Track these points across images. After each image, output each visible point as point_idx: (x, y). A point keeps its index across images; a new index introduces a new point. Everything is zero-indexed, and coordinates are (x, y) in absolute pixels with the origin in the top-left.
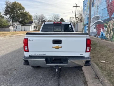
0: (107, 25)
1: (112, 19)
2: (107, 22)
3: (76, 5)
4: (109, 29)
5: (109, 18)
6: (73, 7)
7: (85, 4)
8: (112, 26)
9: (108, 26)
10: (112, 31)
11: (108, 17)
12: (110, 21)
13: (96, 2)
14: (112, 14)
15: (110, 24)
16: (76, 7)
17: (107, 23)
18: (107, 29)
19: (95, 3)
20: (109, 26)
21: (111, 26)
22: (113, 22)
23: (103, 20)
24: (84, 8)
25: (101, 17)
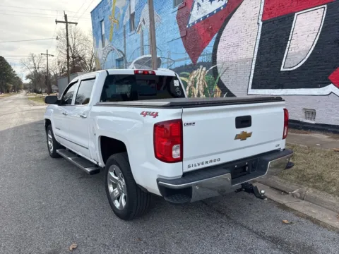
0: (187, 81)
1: (201, 66)
2: (188, 73)
3: (66, 16)
4: (196, 91)
5: (191, 65)
6: (57, 22)
7: (101, 20)
8: (201, 82)
9: (190, 84)
10: (204, 93)
11: (189, 62)
12: (195, 72)
13: (141, 19)
14: (199, 55)
15: (195, 79)
16: (66, 22)
17: (187, 77)
18: (189, 90)
19: (141, 22)
20: (192, 82)
21: (199, 82)
22: (203, 73)
23: (173, 67)
24: (99, 33)
25: (164, 61)
